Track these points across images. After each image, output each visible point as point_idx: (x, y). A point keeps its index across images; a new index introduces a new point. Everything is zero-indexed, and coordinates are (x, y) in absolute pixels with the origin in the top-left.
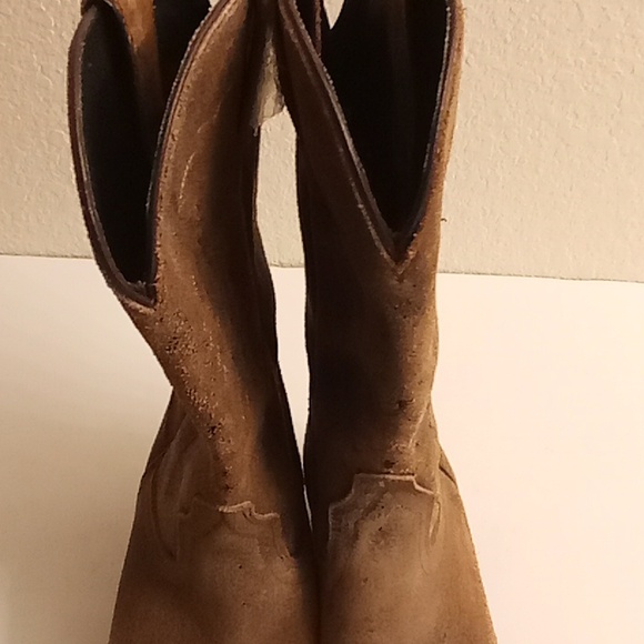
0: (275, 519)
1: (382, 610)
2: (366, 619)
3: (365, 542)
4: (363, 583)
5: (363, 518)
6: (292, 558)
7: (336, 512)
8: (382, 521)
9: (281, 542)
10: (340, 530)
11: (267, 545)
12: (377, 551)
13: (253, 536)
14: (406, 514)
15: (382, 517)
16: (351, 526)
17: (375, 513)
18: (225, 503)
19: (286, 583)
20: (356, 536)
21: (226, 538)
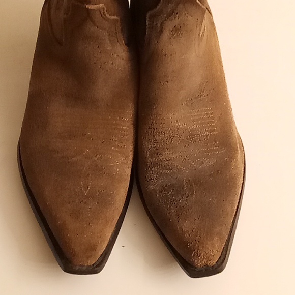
0: (117, 20)
1: (173, 71)
2: (165, 76)
3: (166, 34)
4: (164, 57)
5: (165, 20)
6: (126, 46)
7: (151, 17)
8: (176, 22)
9: (120, 36)
10: (152, 28)
11: (112, 36)
12: (172, 39)
13: (105, 29)
14: (190, 18)
15: (177, 19)
16: (159, 25)
17: (172, 17)
18: (89, 3)
19: (123, 59)
20: (161, 31)
21: (90, 28)
